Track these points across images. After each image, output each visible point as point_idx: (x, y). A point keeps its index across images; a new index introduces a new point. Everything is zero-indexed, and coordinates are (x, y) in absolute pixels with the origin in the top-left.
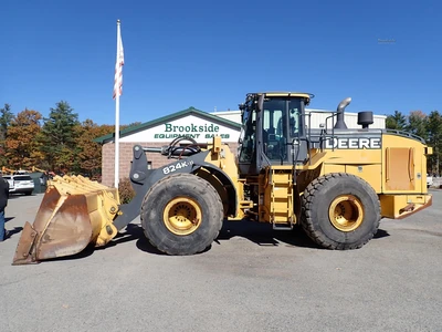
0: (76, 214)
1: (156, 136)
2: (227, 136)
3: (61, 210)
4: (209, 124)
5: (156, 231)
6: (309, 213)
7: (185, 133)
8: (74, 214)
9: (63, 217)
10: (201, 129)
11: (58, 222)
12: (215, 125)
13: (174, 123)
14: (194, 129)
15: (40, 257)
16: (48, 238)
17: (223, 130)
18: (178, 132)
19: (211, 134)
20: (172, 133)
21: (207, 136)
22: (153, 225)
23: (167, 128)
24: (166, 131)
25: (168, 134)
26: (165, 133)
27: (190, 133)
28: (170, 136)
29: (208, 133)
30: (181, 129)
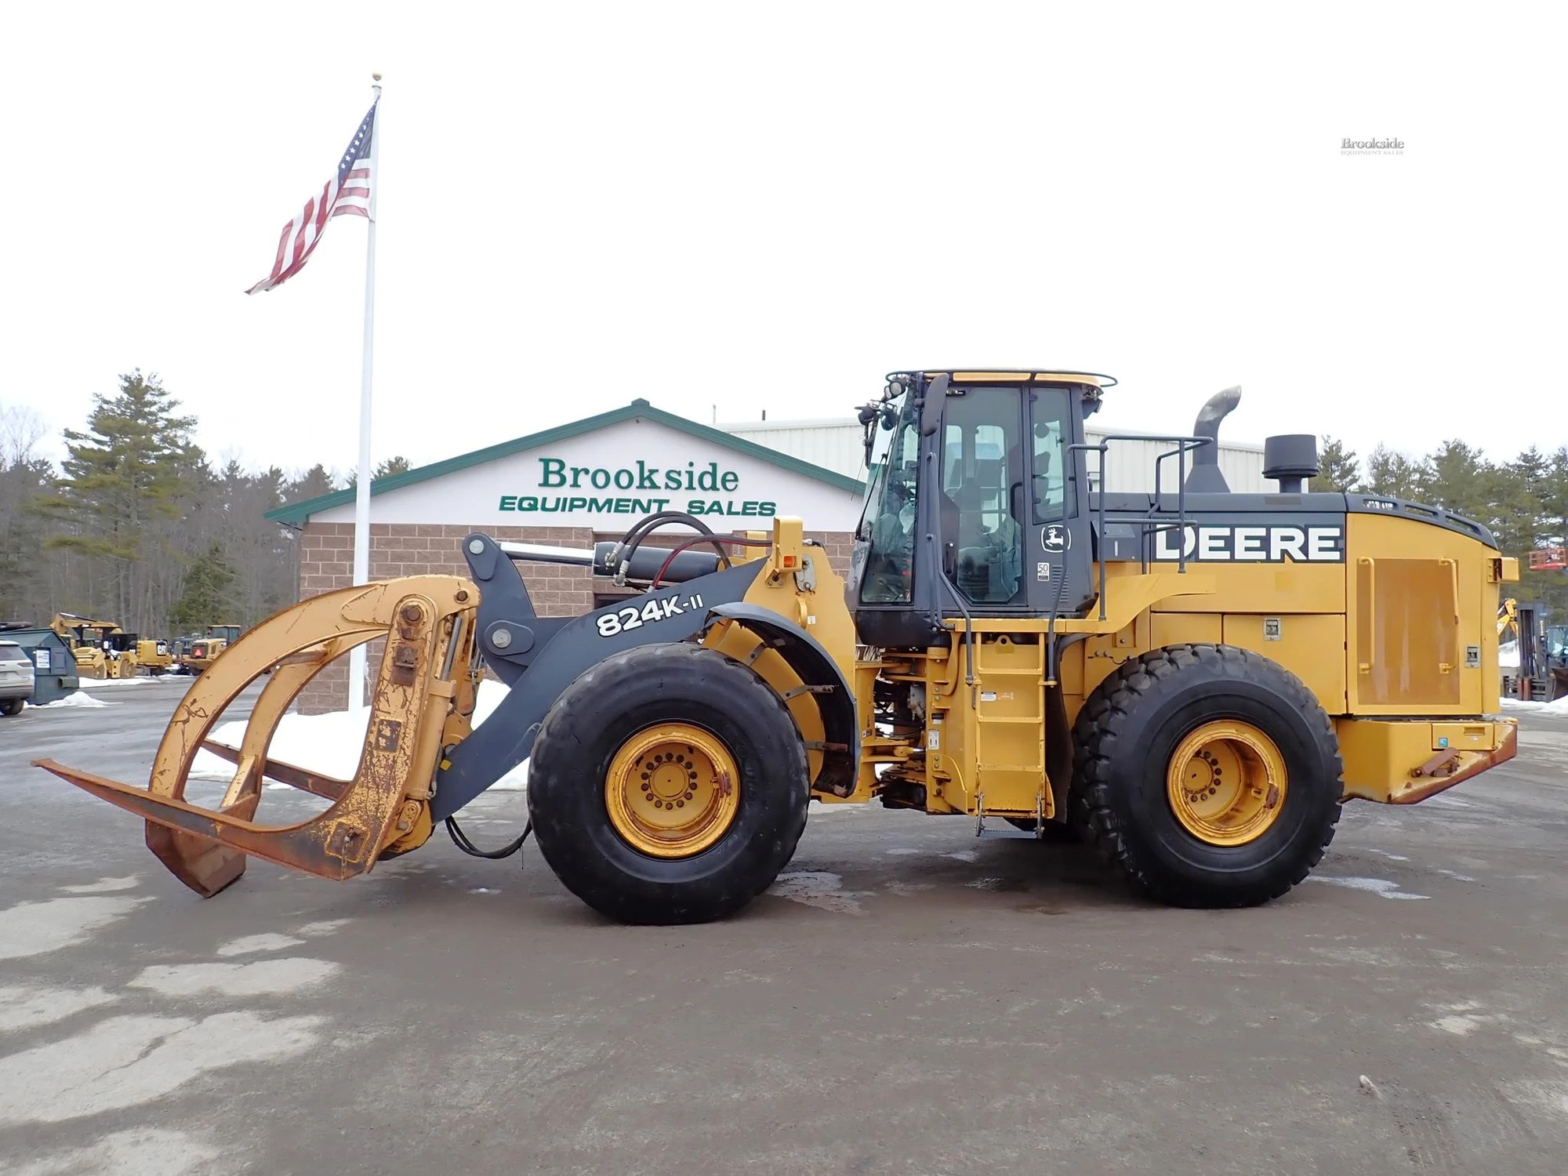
1: (505, 504)
2: (767, 509)
4: (702, 458)
7: (613, 492)
10: (673, 479)
13: (575, 455)
14: (646, 479)
18: (586, 491)
19: (709, 498)
20: (566, 492)
21: (696, 508)
23: (547, 473)
24: (546, 483)
25: (551, 495)
26: (540, 493)
27: (633, 494)
28: (562, 505)
29: (698, 495)
30: (601, 477)
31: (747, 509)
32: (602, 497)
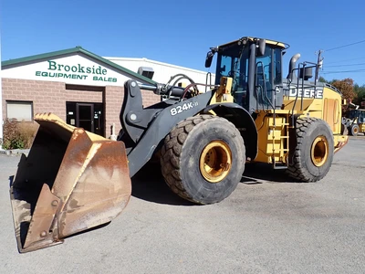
0: (112, 168)
1: (37, 74)
2: (115, 80)
3: (93, 163)
4: (97, 66)
5: (193, 181)
6: (299, 152)
7: (71, 73)
8: (110, 167)
9: (96, 173)
10: (89, 70)
11: (88, 181)
12: (103, 68)
13: (58, 61)
14: (81, 70)
15: (65, 233)
16: (75, 205)
17: (111, 73)
18: (63, 71)
19: (99, 76)
20: (57, 71)
21: (95, 78)
22: (191, 173)
23: (50, 65)
24: (50, 69)
25: (52, 72)
26: (49, 71)
27: (77, 73)
28: (55, 75)
29: (96, 75)
30: (67, 68)
31: (109, 80)
32: (68, 74)
